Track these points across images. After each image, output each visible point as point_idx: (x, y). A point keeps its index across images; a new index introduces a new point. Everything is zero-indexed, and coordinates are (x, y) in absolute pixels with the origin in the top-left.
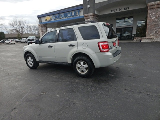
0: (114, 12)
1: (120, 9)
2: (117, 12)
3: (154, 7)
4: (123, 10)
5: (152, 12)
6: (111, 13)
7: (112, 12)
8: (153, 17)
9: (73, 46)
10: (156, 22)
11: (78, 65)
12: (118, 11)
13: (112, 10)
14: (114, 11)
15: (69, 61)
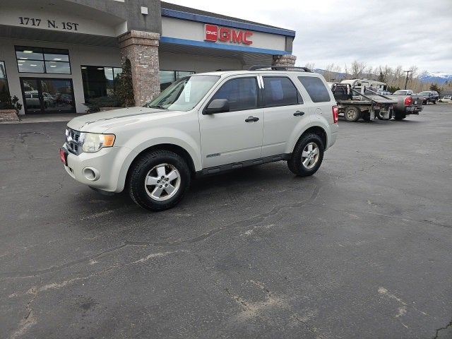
0: (30, 25)
1: (49, 22)
2: (40, 27)
3: (142, 41)
4: (60, 29)
5: (142, 53)
6: (22, 26)
7: (22, 23)
8: (145, 64)
9: (302, 114)
10: (151, 76)
11: (305, 154)
12: (44, 26)
13: (21, 18)
14: (31, 22)
15: (290, 150)
